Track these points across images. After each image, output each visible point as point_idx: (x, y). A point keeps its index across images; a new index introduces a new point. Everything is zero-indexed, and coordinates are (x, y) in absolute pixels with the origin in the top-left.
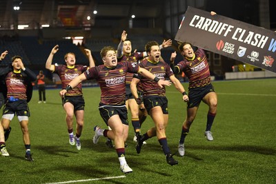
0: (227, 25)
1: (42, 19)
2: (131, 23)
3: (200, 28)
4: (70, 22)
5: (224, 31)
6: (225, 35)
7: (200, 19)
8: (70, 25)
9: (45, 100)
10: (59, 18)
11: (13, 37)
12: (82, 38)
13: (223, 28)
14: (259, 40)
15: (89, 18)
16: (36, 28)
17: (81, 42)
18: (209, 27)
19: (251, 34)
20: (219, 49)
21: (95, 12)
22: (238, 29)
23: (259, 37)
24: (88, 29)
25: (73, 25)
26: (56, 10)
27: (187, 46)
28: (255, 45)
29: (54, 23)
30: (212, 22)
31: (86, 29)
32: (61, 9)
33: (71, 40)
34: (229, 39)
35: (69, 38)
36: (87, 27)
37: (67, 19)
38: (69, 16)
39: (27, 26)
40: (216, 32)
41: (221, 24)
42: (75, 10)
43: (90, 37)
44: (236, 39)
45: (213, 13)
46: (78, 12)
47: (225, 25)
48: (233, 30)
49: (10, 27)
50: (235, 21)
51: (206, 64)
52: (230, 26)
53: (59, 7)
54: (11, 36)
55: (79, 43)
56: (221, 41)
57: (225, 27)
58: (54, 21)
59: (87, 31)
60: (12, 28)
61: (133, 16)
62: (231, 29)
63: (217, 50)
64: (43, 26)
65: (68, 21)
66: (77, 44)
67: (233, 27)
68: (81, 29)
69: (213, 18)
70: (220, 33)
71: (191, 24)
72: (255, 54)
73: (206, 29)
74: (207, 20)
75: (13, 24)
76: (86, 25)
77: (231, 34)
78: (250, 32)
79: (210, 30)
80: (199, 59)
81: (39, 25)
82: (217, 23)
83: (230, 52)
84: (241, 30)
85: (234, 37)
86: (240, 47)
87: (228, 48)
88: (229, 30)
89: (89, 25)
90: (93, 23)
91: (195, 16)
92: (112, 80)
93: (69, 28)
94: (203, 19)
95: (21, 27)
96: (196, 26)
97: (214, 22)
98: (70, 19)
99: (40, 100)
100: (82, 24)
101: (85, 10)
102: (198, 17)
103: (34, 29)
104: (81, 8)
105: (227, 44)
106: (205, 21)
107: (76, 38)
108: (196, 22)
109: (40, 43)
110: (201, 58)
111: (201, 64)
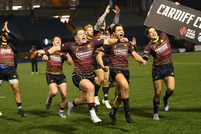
0: (189, 14)
3: (166, 15)
4: (58, 3)
5: (186, 20)
6: (188, 23)
7: (166, 8)
8: (58, 5)
9: (37, 71)
11: (9, 17)
12: (69, 16)
13: (186, 17)
16: (28, 9)
17: (67, 20)
18: (174, 15)
20: (182, 34)
22: (198, 18)
24: (74, 9)
25: (61, 5)
27: (152, 30)
29: (44, 4)
30: (176, 11)
31: (72, 9)
33: (59, 19)
34: (190, 26)
35: (57, 17)
36: (73, 7)
39: (21, 7)
40: (180, 20)
41: (184, 13)
43: (76, 16)
44: (197, 26)
45: (177, 3)
47: (187, 14)
48: (195, 19)
49: (5, 8)
50: (196, 10)
51: (168, 46)
52: (192, 16)
54: (7, 16)
55: (65, 22)
56: (184, 28)
57: (188, 16)
58: (44, 2)
59: (73, 10)
60: (7, 9)
62: (193, 17)
64: (34, 7)
66: (64, 22)
67: (194, 16)
68: (67, 9)
69: (177, 8)
70: (183, 21)
71: (158, 12)
73: (171, 17)
74: (172, 9)
75: (8, 5)
76: (72, 5)
77: (192, 22)
79: (174, 18)
80: (162, 41)
81: (31, 6)
82: (181, 12)
83: (192, 37)
85: (195, 25)
86: (200, 34)
87: (190, 34)
88: (191, 18)
89: (75, 5)
90: (78, 3)
91: (162, 5)
92: (81, 54)
93: (57, 8)
94: (168, 8)
95: (15, 8)
96: (163, 14)
97: (178, 11)
99: (33, 71)
100: (69, 5)
102: (164, 6)
103: (26, 10)
105: (189, 30)
106: (170, 9)
107: (63, 17)
108: (162, 10)
109: (32, 22)
110: (164, 41)
111: (164, 46)
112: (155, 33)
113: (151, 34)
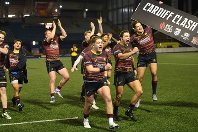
0: (170, 12)
1: (25, 11)
2: (85, 15)
3: (150, 12)
4: (44, 13)
5: (167, 16)
6: (167, 19)
7: (151, 6)
8: (44, 15)
10: (36, 10)
11: (5, 23)
14: (191, 24)
15: (56, 11)
16: (20, 17)
17: (51, 27)
18: (156, 12)
19: (186, 19)
21: (61, 7)
22: (177, 15)
23: (191, 23)
25: (46, 15)
26: (34, 5)
27: (138, 24)
28: (188, 28)
29: (33, 14)
30: (159, 9)
32: (38, 4)
33: (44, 26)
35: (43, 24)
36: (55, 17)
37: (41, 11)
38: (43, 9)
39: (14, 15)
40: (161, 16)
41: (166, 10)
42: (47, 5)
44: (175, 22)
45: (161, 2)
46: (49, 6)
47: (168, 11)
48: (174, 16)
52: (172, 13)
53: (36, 3)
54: (3, 22)
56: (164, 23)
57: (168, 13)
58: (33, 12)
59: (55, 19)
60: (4, 17)
61: (87, 10)
62: (172, 15)
63: (160, 29)
64: (25, 15)
65: (43, 12)
66: (48, 28)
67: (173, 14)
68: (51, 18)
69: (160, 6)
70: (163, 17)
71: (144, 9)
72: (187, 35)
73: (154, 13)
74: (156, 7)
75: (5, 14)
76: (55, 15)
77: (171, 18)
78: (185, 18)
79: (157, 14)
80: (146, 34)
81: (23, 15)
82: (163, 10)
83: (169, 31)
84: (179, 16)
85: (173, 21)
86: (177, 29)
87: (168, 28)
88: (170, 15)
89: (57, 15)
90: (59, 14)
91: (148, 3)
93: (43, 17)
94: (153, 6)
95: (10, 16)
96: (148, 11)
97: (161, 9)
98: (44, 11)
100: (52, 15)
101: (54, 5)
102: (150, 4)
103: (19, 18)
104: (51, 4)
105: (168, 25)
106: (154, 7)
107: (48, 24)
108: (148, 8)
109: (23, 27)
110: (148, 34)
111: (147, 38)
112: (141, 27)
113: (138, 28)
